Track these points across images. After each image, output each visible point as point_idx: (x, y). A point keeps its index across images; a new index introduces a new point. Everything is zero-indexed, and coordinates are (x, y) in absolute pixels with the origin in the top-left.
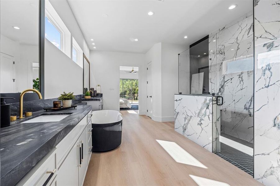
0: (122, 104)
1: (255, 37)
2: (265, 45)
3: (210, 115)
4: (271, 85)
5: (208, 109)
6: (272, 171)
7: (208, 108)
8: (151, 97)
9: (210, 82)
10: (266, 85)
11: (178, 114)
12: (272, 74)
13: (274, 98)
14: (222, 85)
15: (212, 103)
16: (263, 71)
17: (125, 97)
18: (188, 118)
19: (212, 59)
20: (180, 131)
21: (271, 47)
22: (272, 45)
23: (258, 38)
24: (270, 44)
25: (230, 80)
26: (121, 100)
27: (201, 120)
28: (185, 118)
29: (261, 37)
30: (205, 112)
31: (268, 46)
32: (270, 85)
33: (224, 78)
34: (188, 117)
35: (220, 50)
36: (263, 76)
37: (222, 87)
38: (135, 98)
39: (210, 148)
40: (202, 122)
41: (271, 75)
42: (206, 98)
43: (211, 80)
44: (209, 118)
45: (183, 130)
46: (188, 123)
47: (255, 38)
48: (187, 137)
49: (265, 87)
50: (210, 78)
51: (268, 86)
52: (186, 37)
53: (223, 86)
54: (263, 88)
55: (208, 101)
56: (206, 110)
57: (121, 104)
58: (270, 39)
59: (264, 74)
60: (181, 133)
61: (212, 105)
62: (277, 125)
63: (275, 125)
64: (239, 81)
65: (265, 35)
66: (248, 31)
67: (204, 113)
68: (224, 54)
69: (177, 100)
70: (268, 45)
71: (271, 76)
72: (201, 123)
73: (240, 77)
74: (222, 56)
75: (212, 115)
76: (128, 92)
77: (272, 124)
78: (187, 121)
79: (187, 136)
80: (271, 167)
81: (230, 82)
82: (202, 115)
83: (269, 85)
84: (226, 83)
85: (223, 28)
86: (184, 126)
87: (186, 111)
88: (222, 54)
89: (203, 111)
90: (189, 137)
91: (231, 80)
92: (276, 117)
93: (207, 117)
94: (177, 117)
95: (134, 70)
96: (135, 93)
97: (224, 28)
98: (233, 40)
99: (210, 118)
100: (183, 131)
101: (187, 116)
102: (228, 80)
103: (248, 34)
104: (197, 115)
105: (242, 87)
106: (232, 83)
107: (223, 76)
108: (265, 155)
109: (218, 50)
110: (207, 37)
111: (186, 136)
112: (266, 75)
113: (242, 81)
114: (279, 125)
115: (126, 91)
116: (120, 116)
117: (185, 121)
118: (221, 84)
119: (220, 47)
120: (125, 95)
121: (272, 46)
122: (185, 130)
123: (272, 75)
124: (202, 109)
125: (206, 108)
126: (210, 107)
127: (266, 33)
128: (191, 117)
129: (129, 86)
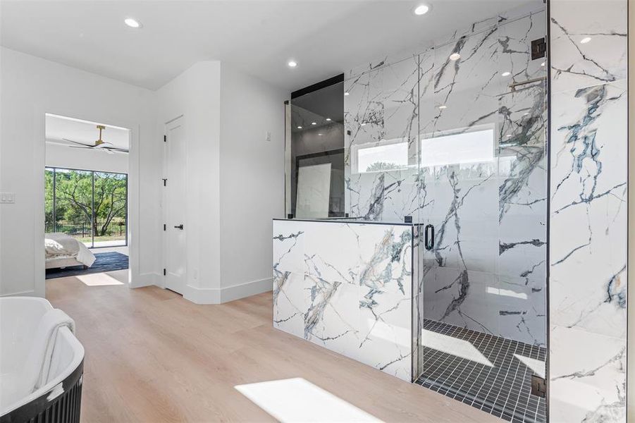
0: (53, 255)
1: (552, 69)
2: (579, 93)
3: (405, 277)
4: (599, 196)
5: (398, 260)
6: (602, 416)
7: (396, 258)
8: (181, 227)
9: (348, 188)
10: (583, 197)
11: (286, 276)
12: (601, 167)
13: (607, 230)
14: (378, 196)
15: (410, 244)
16: (576, 158)
17: (59, 227)
18: (326, 290)
19: (353, 133)
20: (296, 327)
21: (598, 98)
22: (600, 93)
23: (560, 72)
24: (597, 91)
25: (397, 184)
26: (50, 242)
27: (372, 293)
28: (314, 291)
29: (569, 70)
30: (388, 270)
31: (589, 96)
32: (595, 195)
33: (382, 179)
34: (327, 285)
35: (372, 115)
36: (575, 173)
37: (378, 200)
38: (100, 228)
39: (403, 370)
40: (376, 297)
41: (600, 171)
42: (389, 230)
43: (348, 185)
44: (400, 285)
45: (304, 326)
46: (324, 304)
47: (553, 72)
48: (323, 346)
49: (582, 201)
50: (346, 179)
51: (591, 198)
52: (292, 64)
53: (379, 198)
54: (574, 203)
55: (397, 240)
56: (389, 265)
57: (50, 253)
58: (597, 78)
59: (579, 166)
60: (300, 333)
61: (410, 249)
62: (616, 298)
63: (610, 298)
64: (416, 189)
65: (581, 66)
66: (437, 79)
67: (384, 274)
68: (383, 123)
69: (281, 238)
70: (589, 92)
71: (599, 173)
72: (373, 303)
73: (418, 180)
74: (377, 128)
75: (411, 277)
76: (70, 211)
77: (603, 294)
78: (319, 298)
79: (321, 343)
80: (600, 407)
81: (397, 190)
82: (378, 280)
83: (592, 195)
84: (386, 192)
85: (379, 63)
86: (311, 313)
87: (316, 269)
88: (376, 123)
89: (381, 268)
90: (329, 345)
91: (399, 185)
92: (614, 277)
93: (393, 284)
94: (284, 288)
95: (102, 139)
96: (96, 215)
97: (382, 63)
98: (403, 96)
99: (404, 288)
100: (307, 328)
101: (320, 284)
102: (391, 186)
103: (435, 86)
104: (358, 278)
105: (423, 201)
106: (401, 192)
107: (380, 176)
108: (583, 376)
109: (368, 112)
110: (340, 78)
111: (315, 340)
112: (583, 170)
113: (424, 188)
114: (620, 298)
115: (63, 210)
116: (65, 331)
117: (313, 298)
118: (375, 194)
119: (372, 106)
120: (60, 222)
121: (602, 97)
122: (314, 323)
123: (602, 169)
124: (374, 261)
125: (391, 257)
126: (406, 256)
127: (585, 61)
128: (336, 285)
129: (76, 195)
